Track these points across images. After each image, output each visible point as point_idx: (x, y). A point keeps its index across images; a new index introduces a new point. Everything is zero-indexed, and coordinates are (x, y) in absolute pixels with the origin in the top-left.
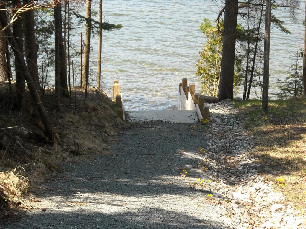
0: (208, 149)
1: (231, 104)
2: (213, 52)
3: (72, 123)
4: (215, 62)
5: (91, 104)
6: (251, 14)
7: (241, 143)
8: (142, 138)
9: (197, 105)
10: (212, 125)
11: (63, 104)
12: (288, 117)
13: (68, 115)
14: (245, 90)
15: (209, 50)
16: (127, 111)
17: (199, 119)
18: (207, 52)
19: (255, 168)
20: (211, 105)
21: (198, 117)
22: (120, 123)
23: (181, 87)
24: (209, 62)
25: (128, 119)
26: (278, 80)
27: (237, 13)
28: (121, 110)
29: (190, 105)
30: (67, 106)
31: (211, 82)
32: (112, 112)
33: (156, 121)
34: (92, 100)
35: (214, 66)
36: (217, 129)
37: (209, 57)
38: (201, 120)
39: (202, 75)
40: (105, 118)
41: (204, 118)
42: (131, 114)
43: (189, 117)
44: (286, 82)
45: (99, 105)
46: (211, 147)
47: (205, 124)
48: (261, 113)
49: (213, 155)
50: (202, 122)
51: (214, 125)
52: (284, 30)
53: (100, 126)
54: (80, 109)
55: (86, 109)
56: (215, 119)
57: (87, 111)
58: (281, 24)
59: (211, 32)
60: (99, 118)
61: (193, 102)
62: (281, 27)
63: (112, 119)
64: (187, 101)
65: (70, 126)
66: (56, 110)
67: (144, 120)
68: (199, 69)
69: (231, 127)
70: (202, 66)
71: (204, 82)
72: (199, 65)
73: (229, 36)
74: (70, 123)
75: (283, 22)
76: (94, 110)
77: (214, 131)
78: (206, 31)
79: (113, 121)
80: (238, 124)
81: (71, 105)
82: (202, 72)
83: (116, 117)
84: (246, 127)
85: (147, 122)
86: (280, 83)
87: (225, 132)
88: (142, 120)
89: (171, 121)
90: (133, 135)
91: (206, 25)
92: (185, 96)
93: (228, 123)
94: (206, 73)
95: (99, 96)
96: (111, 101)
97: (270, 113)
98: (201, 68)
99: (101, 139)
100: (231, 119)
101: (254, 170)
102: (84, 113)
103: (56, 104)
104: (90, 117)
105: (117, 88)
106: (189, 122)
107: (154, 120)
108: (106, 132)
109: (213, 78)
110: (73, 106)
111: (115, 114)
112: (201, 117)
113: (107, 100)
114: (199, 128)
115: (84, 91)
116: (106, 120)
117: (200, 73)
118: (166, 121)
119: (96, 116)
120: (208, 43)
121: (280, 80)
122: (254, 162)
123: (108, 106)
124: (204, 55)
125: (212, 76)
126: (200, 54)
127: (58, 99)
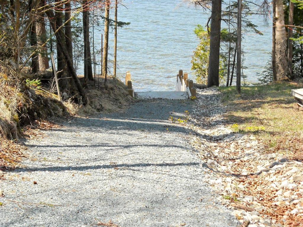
0: (193, 113)
1: (216, 89)
2: (205, 51)
3: (96, 96)
4: (206, 59)
5: (110, 85)
6: (231, 20)
7: (217, 111)
8: (146, 107)
9: (188, 87)
10: (198, 100)
11: (89, 84)
12: (256, 95)
13: (93, 91)
14: (228, 80)
15: (202, 49)
16: (136, 92)
17: (189, 97)
18: (199, 51)
19: (222, 122)
20: (201, 90)
21: (188, 95)
22: (131, 99)
23: (178, 77)
24: (201, 59)
25: (136, 97)
26: (257, 73)
27: (220, 19)
28: (131, 90)
29: (184, 88)
30: (92, 86)
31: (204, 75)
32: (125, 91)
33: (157, 98)
34: (110, 83)
35: (205, 62)
36: (202, 103)
37: (202, 54)
38: (190, 97)
39: (196, 70)
40: (120, 95)
41: (192, 96)
42: (139, 94)
43: (182, 95)
44: (263, 75)
45: (116, 86)
46: (194, 113)
47: (193, 100)
48: (235, 93)
49: (195, 116)
50: (191, 99)
51: (200, 100)
52: (258, 32)
53: (116, 100)
54: (102, 88)
55: (106, 88)
56: (202, 97)
57: (106, 89)
58: (255, 28)
59: (202, 35)
60: (115, 95)
61: (186, 86)
62: (256, 30)
63: (125, 96)
64: (182, 86)
65: (95, 97)
66: (85, 87)
67: (148, 98)
68: (194, 65)
69: (212, 102)
70: (196, 62)
71: (198, 75)
72: (194, 61)
73: (215, 37)
74: (95, 96)
75: (257, 26)
76: (112, 89)
77: (199, 105)
78: (199, 34)
79: (126, 98)
80: (218, 100)
81: (95, 85)
82: (196, 67)
83: (128, 95)
84: (223, 101)
85: (151, 99)
86: (259, 75)
87: (207, 105)
88: (147, 98)
89: (168, 98)
90: (139, 105)
91: (199, 30)
92: (181, 83)
93: (210, 100)
94: (199, 68)
95: (115, 80)
96: (124, 85)
97: (242, 93)
98: (195, 64)
99: (117, 106)
100: (213, 97)
101: (221, 123)
102: (105, 90)
103: (85, 83)
104: (109, 94)
105: (128, 76)
106: (182, 99)
107: (155, 98)
108: (120, 103)
109: (205, 71)
110: (96, 85)
111: (127, 93)
112: (190, 95)
113: (121, 84)
114: (188, 102)
115: (104, 77)
116: (120, 96)
117: (195, 68)
118: (165, 98)
119: (113, 93)
120: (201, 44)
121: (259, 74)
122: (222, 120)
123: (121, 87)
124: (198, 53)
125: (204, 70)
126: (195, 53)
127: (86, 79)
